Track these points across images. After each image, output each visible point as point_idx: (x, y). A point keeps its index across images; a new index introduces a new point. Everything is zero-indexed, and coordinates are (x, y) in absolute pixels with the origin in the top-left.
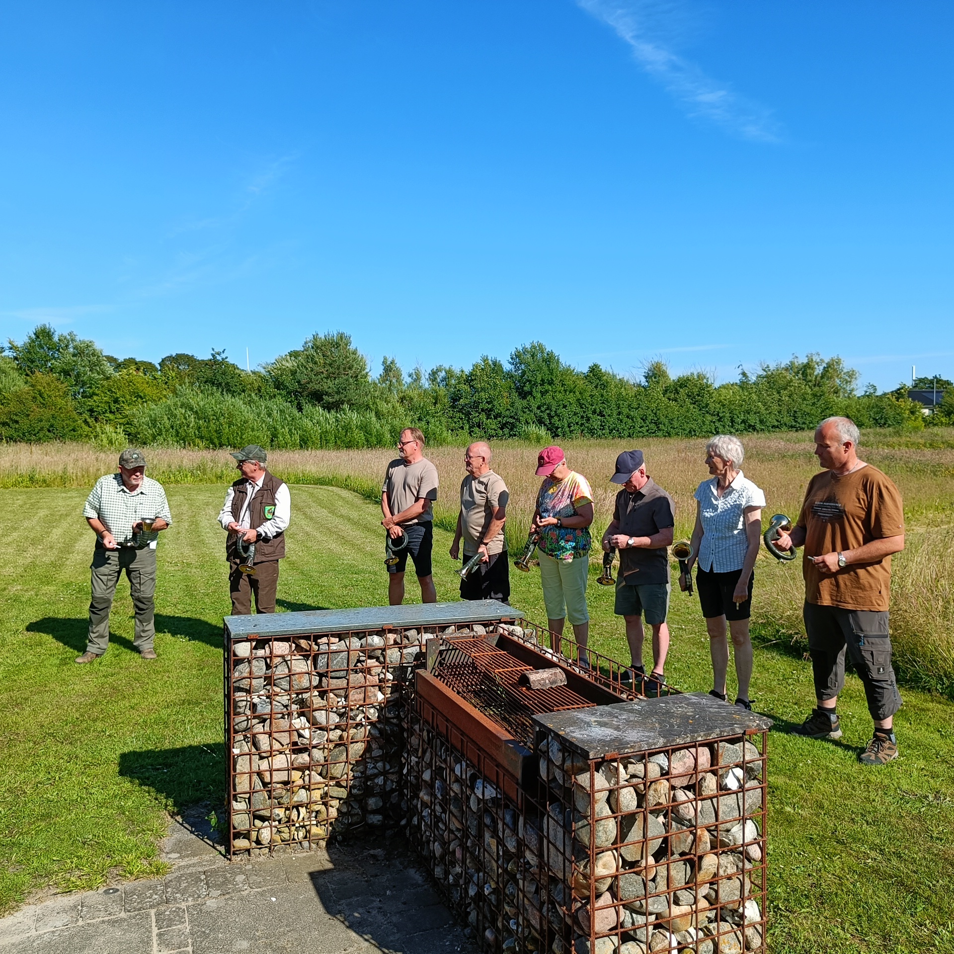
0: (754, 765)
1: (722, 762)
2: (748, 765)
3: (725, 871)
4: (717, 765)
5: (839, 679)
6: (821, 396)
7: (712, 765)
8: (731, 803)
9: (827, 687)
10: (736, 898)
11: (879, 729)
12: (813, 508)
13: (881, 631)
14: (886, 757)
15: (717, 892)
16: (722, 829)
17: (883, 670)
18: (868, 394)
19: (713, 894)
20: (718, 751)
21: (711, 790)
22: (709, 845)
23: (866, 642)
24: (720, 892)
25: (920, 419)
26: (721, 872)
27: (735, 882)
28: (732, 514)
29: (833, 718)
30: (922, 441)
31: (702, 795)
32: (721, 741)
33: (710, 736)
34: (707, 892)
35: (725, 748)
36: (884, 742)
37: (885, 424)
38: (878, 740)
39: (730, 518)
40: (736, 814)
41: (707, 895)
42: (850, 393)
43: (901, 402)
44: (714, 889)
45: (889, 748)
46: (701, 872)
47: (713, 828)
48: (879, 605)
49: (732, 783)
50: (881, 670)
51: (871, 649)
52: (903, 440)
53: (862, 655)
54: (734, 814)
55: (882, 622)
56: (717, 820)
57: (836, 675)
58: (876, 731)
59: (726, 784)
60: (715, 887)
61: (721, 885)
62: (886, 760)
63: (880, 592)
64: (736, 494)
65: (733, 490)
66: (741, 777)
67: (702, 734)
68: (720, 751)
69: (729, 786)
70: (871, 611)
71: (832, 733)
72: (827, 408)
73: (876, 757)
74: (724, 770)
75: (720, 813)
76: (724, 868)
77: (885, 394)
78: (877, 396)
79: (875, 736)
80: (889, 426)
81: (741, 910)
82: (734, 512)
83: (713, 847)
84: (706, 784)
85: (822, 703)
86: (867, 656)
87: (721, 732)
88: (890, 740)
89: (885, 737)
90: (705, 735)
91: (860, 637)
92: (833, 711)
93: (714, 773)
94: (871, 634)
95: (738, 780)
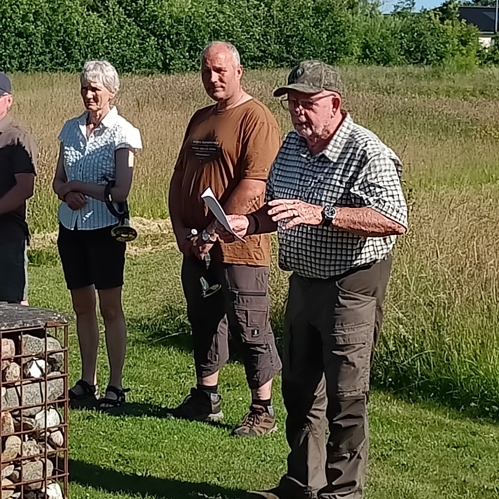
0: (56, 356)
1: (25, 352)
2: (51, 356)
3: (28, 453)
4: (21, 354)
5: (219, 351)
6: (327, 11)
7: (16, 354)
8: (34, 390)
9: (206, 361)
10: (39, 478)
11: (257, 400)
12: (191, 148)
13: (258, 289)
14: (262, 430)
15: (20, 472)
16: (26, 414)
17: (258, 332)
18: (399, 10)
19: (17, 474)
20: (21, 341)
21: (15, 377)
22: (12, 426)
23: (241, 300)
24: (24, 471)
25: (474, 52)
26: (25, 454)
27: (38, 463)
28: (101, 157)
29: (214, 397)
30: (470, 87)
31: (6, 381)
32: (25, 333)
33: (13, 326)
34: (11, 472)
35: (27, 339)
36: (260, 414)
37: (422, 60)
38: (254, 412)
39: (98, 162)
40: (39, 401)
41: (11, 475)
42: (373, 9)
43: (448, 25)
44: (18, 470)
45: (266, 421)
46: (5, 451)
47: (17, 413)
48: (257, 259)
49: (35, 372)
50: (256, 332)
51: (245, 308)
52: (444, 85)
53: (237, 316)
54: (37, 401)
55: (260, 279)
56: (20, 404)
57: (216, 346)
58: (253, 403)
59: (30, 374)
60: (19, 468)
61: (24, 466)
62: (261, 433)
63: (259, 245)
64: (108, 133)
65: (105, 128)
66: (43, 367)
67: (5, 324)
68: (24, 342)
69: (32, 375)
70: (248, 265)
71: (211, 415)
72: (336, 32)
73: (251, 430)
74: (28, 359)
75: (24, 399)
76: (28, 450)
77: (425, 12)
78: (413, 15)
79: (251, 408)
80: (428, 63)
81: (43, 490)
82: (104, 154)
83: (17, 428)
84: (10, 371)
85: (202, 381)
86: (241, 316)
87: (24, 323)
88: (267, 411)
89: (261, 409)
90: (8, 325)
91: (235, 294)
92: (213, 389)
93: (17, 361)
94: (246, 291)
95: (41, 370)
